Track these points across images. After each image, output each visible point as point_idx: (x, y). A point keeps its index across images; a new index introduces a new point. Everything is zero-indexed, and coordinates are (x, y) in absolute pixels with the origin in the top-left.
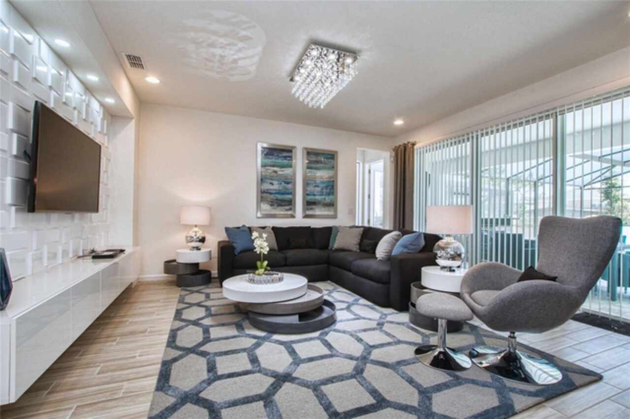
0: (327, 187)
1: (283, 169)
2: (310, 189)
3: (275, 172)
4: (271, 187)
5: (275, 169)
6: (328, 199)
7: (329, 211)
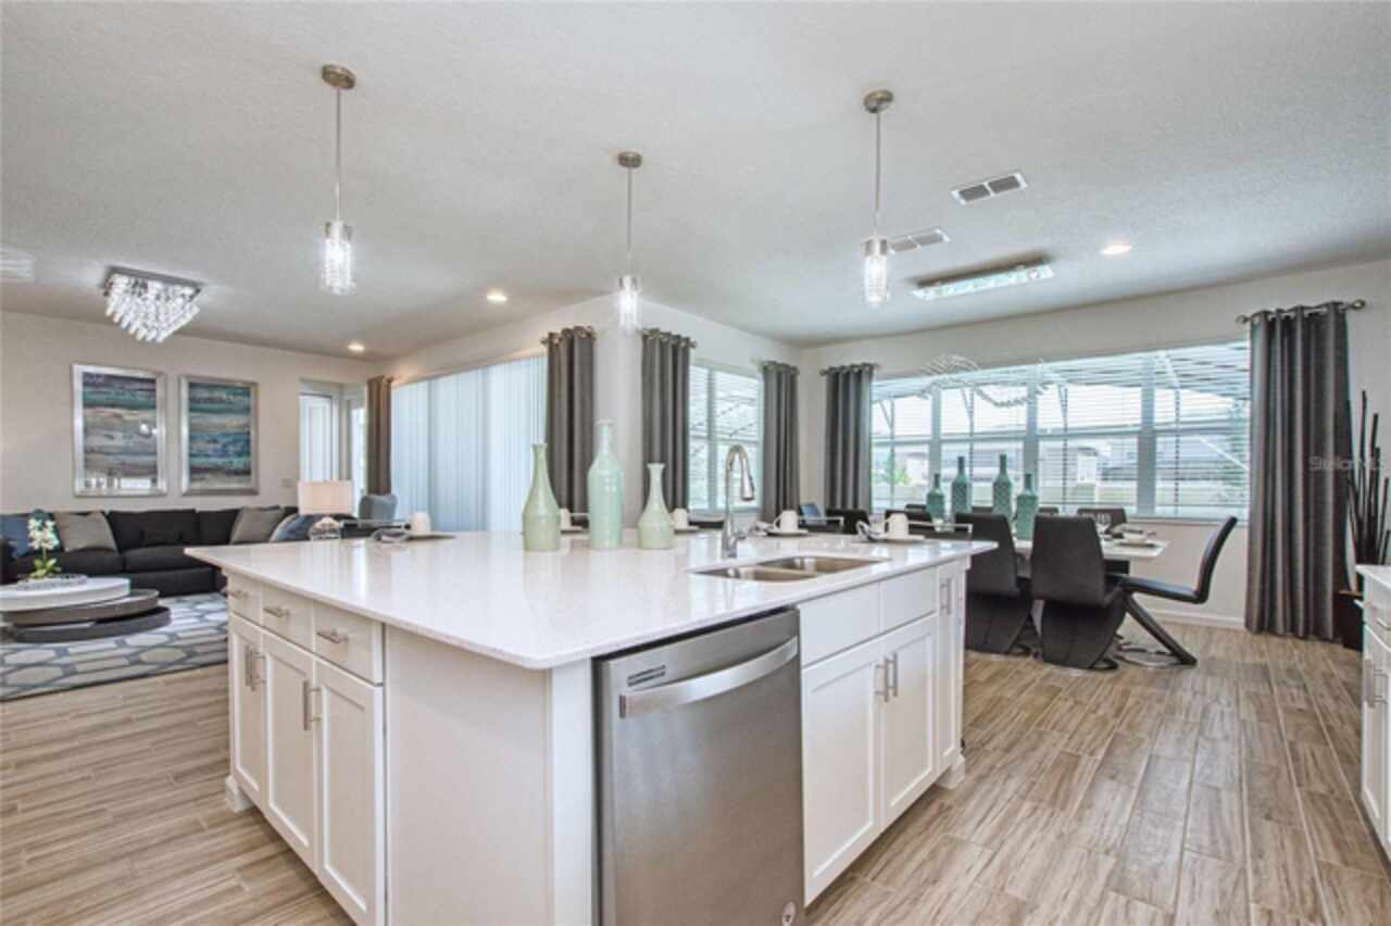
0: (235, 442)
1: (135, 412)
2: (201, 445)
3: (118, 416)
4: (111, 443)
5: (117, 411)
6: (238, 463)
7: (240, 482)
